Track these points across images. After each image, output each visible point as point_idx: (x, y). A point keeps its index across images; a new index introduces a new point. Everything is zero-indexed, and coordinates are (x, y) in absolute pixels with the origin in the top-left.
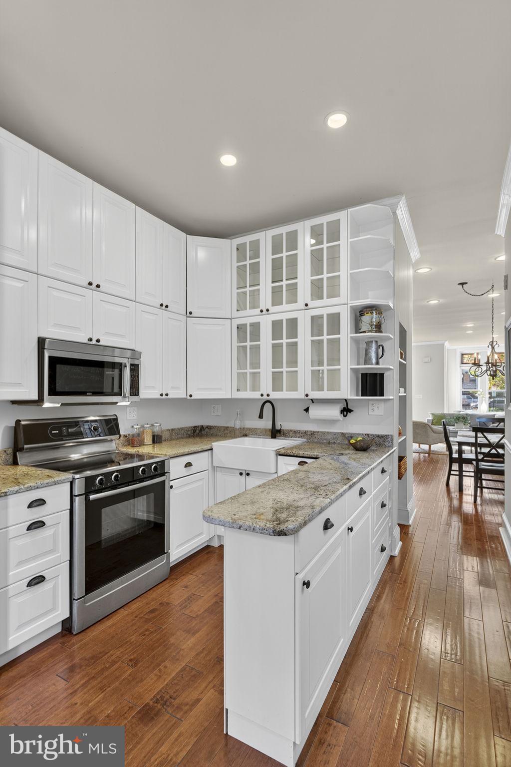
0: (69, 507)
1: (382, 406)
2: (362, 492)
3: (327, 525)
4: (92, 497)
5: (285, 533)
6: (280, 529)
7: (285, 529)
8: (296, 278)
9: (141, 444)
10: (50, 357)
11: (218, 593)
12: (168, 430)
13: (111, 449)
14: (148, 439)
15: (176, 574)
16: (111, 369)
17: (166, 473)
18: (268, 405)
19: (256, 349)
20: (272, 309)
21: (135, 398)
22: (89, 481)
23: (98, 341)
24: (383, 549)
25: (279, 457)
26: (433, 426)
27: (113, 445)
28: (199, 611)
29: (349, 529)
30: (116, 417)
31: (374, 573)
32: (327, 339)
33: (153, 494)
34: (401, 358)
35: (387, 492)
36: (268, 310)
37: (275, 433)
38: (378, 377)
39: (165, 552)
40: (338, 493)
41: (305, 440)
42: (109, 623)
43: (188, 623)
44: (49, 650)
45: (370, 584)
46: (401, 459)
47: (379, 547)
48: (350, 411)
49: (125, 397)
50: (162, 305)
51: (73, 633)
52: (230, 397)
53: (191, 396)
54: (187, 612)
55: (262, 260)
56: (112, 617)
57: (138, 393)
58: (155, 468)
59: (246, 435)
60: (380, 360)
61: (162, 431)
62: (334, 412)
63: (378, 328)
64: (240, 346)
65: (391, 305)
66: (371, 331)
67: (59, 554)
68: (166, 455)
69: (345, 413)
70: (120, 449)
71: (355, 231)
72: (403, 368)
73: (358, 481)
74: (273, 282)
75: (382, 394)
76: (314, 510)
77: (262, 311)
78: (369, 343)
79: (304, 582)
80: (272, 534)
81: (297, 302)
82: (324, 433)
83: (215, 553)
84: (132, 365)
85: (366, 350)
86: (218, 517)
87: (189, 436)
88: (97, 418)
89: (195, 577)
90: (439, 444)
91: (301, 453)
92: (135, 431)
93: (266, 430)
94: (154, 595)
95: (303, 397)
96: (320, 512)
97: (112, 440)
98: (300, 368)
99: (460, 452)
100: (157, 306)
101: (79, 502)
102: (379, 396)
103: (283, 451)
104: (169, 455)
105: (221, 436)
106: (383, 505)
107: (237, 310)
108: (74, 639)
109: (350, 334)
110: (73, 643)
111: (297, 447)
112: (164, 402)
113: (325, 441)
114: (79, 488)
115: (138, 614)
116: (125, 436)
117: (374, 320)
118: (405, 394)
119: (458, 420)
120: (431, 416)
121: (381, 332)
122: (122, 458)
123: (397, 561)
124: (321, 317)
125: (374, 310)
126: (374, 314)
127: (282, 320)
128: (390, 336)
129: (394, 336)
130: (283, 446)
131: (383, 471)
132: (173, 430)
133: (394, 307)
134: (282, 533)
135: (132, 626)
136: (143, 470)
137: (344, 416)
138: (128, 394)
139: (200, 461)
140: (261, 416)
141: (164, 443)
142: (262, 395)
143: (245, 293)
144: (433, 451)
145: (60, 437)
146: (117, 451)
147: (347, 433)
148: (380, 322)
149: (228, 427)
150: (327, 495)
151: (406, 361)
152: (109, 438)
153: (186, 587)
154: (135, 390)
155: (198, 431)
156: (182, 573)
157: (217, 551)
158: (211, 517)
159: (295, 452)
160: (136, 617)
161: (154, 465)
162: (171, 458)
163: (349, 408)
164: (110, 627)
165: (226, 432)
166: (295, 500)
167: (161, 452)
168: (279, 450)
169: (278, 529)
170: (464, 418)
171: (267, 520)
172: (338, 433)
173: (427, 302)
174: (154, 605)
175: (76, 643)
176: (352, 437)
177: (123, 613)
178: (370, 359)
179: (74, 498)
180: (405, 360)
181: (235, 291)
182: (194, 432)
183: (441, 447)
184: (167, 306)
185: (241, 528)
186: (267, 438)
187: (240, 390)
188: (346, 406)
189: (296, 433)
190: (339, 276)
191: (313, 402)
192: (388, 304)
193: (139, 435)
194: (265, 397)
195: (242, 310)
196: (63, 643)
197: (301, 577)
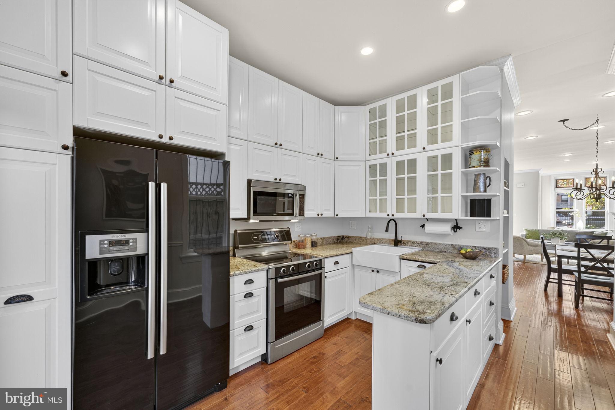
0: (266, 286)
1: (488, 225)
2: (476, 293)
3: (453, 318)
4: (280, 280)
5: (425, 322)
6: (421, 319)
7: (425, 319)
8: (416, 129)
9: (304, 247)
10: (254, 192)
11: (358, 353)
12: (321, 238)
13: (286, 250)
14: (309, 245)
15: (328, 334)
16: (282, 198)
17: (323, 268)
18: (392, 223)
19: (384, 182)
20: (396, 153)
21: (301, 217)
22: (277, 270)
23: (280, 180)
24: (491, 339)
25: (402, 261)
26: (527, 240)
27: (288, 248)
28: (345, 362)
29: (467, 321)
30: (288, 229)
31: (484, 356)
32: (441, 174)
33: (314, 281)
34: (505, 186)
35: (494, 293)
36: (393, 154)
37: (397, 242)
38: (486, 202)
39: (322, 319)
40: (461, 293)
41: (420, 249)
42: (289, 360)
43: (339, 369)
44: (255, 371)
45: (481, 365)
46: (504, 267)
47: (487, 337)
48: (460, 228)
49: (296, 216)
50: (318, 154)
51: (268, 363)
52: (364, 216)
53: (337, 215)
54: (338, 362)
55: (388, 118)
56: (290, 357)
57: (304, 214)
58: (316, 264)
59: (375, 244)
60: (488, 189)
61: (317, 239)
62: (447, 228)
63: (487, 163)
64: (371, 180)
65: (498, 144)
66: (480, 166)
67: (261, 314)
68: (322, 256)
69: (455, 229)
70: (291, 250)
71: (466, 87)
72: (507, 194)
73: (474, 285)
74: (397, 133)
75: (489, 215)
76: (445, 306)
77: (388, 155)
78: (477, 176)
79: (437, 359)
80: (415, 321)
81: (416, 147)
82: (436, 244)
83: (353, 324)
84: (300, 195)
85: (475, 181)
86: (371, 304)
87: (334, 243)
88: (278, 230)
89: (340, 338)
90: (534, 255)
91: (420, 258)
92: (301, 239)
93: (390, 240)
94: (315, 346)
95: (420, 216)
96: (449, 308)
97: (286, 244)
98: (418, 196)
99: (560, 263)
100: (316, 155)
101: (272, 283)
102: (486, 217)
103: (405, 257)
104: (324, 256)
105: (356, 244)
106: (491, 304)
107: (370, 155)
108: (269, 367)
109: (461, 169)
110: (268, 369)
111: (416, 254)
112: (320, 219)
113: (437, 250)
114: (272, 274)
115: (306, 357)
116: (294, 242)
117: (482, 157)
118: (508, 215)
119: (554, 236)
120: (525, 231)
121: (488, 166)
122: (292, 256)
123: (501, 349)
124: (437, 157)
125: (482, 149)
126: (483, 153)
127: (404, 161)
128: (498, 169)
129: (500, 169)
130: (405, 253)
131: (492, 277)
132: (324, 238)
133: (500, 146)
134: (423, 321)
135: (302, 365)
136: (309, 265)
137: (455, 232)
138: (297, 215)
139: (344, 260)
140: (387, 230)
141: (319, 247)
142: (388, 215)
143: (376, 142)
144: (528, 260)
145: (258, 241)
146: (290, 252)
147: (456, 245)
148: (488, 158)
149: (362, 237)
150: (451, 294)
151: (509, 189)
152: (284, 242)
153: (335, 344)
154: (302, 212)
155: (340, 239)
156: (332, 334)
157: (354, 322)
158: (366, 304)
159: (415, 258)
160: (305, 359)
161: (315, 262)
162: (326, 258)
163: (458, 225)
164: (289, 363)
165: (360, 240)
166: (427, 296)
167: (318, 253)
168: (402, 256)
169: (420, 318)
170: (560, 234)
171: (409, 310)
172: (449, 244)
173: (525, 139)
174: (315, 354)
175: (270, 370)
176: (462, 248)
177: (296, 355)
178: (479, 188)
179: (269, 280)
180: (508, 187)
181: (368, 142)
182: (338, 240)
183: (537, 258)
184: (322, 155)
185: (390, 314)
186: (390, 246)
187: (371, 211)
188: (456, 225)
189: (413, 243)
190: (452, 125)
191: (428, 221)
192: (496, 144)
193: (303, 241)
194: (391, 217)
195: (373, 155)
196: (263, 368)
197: (435, 355)
